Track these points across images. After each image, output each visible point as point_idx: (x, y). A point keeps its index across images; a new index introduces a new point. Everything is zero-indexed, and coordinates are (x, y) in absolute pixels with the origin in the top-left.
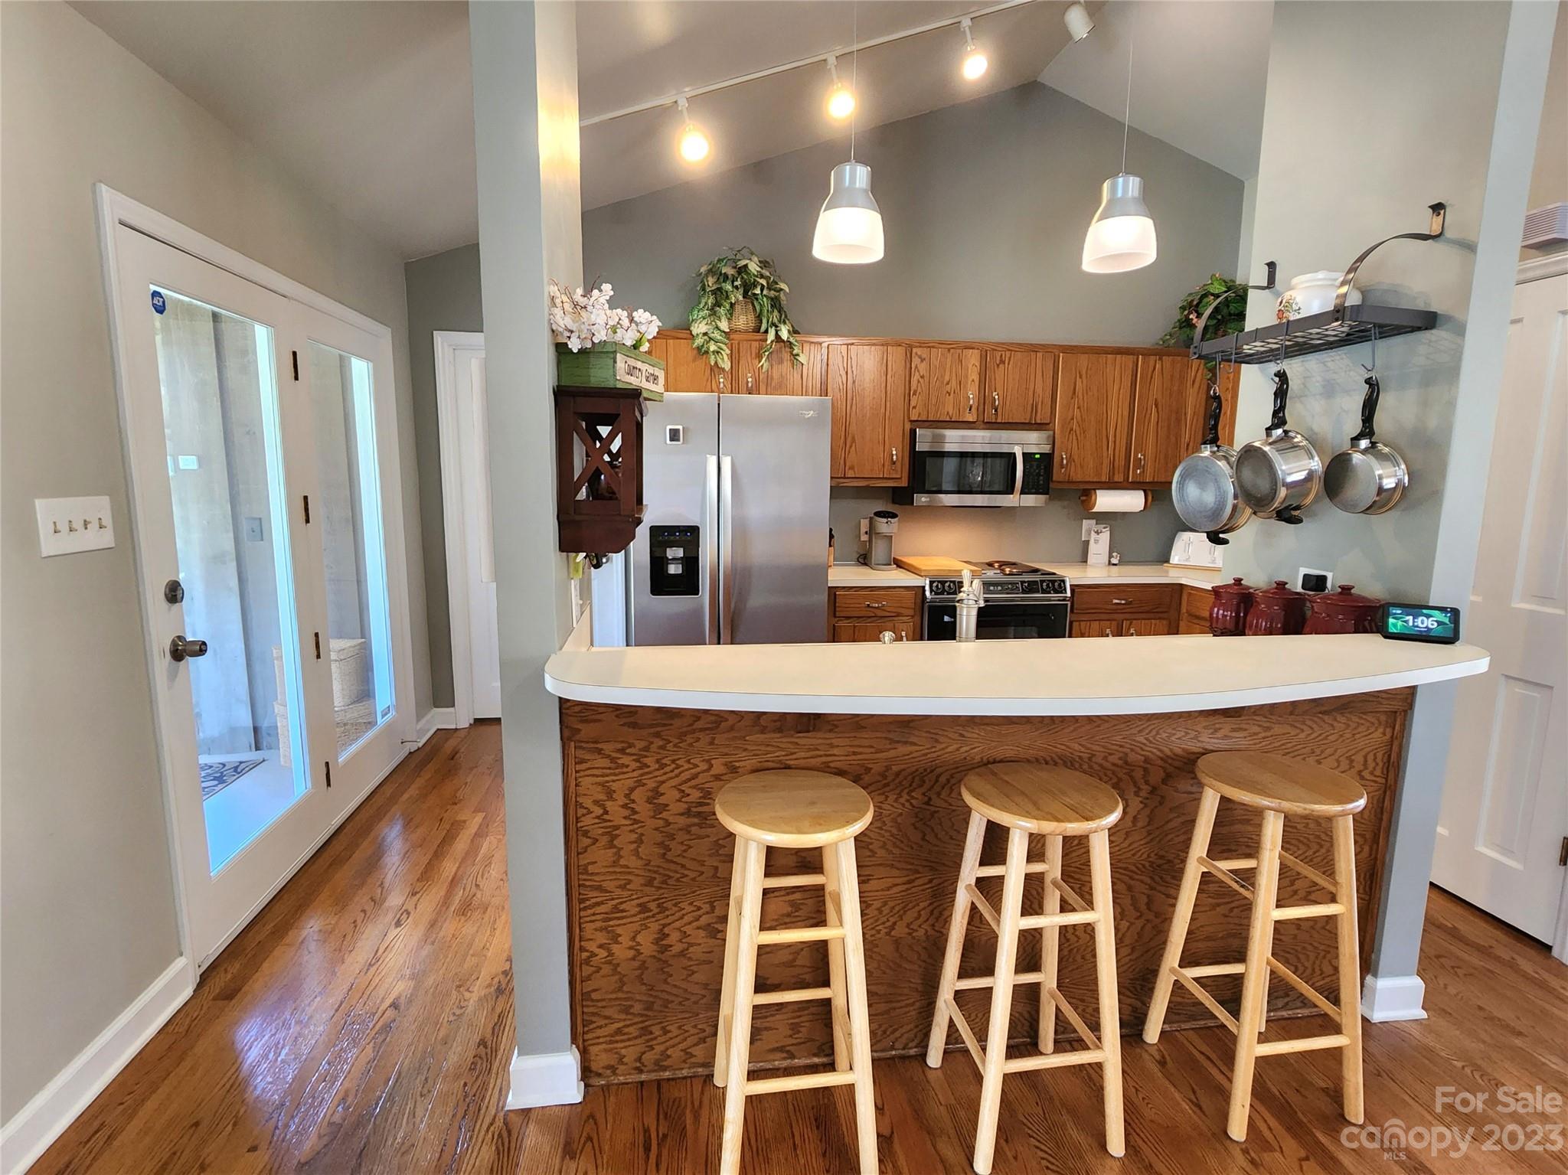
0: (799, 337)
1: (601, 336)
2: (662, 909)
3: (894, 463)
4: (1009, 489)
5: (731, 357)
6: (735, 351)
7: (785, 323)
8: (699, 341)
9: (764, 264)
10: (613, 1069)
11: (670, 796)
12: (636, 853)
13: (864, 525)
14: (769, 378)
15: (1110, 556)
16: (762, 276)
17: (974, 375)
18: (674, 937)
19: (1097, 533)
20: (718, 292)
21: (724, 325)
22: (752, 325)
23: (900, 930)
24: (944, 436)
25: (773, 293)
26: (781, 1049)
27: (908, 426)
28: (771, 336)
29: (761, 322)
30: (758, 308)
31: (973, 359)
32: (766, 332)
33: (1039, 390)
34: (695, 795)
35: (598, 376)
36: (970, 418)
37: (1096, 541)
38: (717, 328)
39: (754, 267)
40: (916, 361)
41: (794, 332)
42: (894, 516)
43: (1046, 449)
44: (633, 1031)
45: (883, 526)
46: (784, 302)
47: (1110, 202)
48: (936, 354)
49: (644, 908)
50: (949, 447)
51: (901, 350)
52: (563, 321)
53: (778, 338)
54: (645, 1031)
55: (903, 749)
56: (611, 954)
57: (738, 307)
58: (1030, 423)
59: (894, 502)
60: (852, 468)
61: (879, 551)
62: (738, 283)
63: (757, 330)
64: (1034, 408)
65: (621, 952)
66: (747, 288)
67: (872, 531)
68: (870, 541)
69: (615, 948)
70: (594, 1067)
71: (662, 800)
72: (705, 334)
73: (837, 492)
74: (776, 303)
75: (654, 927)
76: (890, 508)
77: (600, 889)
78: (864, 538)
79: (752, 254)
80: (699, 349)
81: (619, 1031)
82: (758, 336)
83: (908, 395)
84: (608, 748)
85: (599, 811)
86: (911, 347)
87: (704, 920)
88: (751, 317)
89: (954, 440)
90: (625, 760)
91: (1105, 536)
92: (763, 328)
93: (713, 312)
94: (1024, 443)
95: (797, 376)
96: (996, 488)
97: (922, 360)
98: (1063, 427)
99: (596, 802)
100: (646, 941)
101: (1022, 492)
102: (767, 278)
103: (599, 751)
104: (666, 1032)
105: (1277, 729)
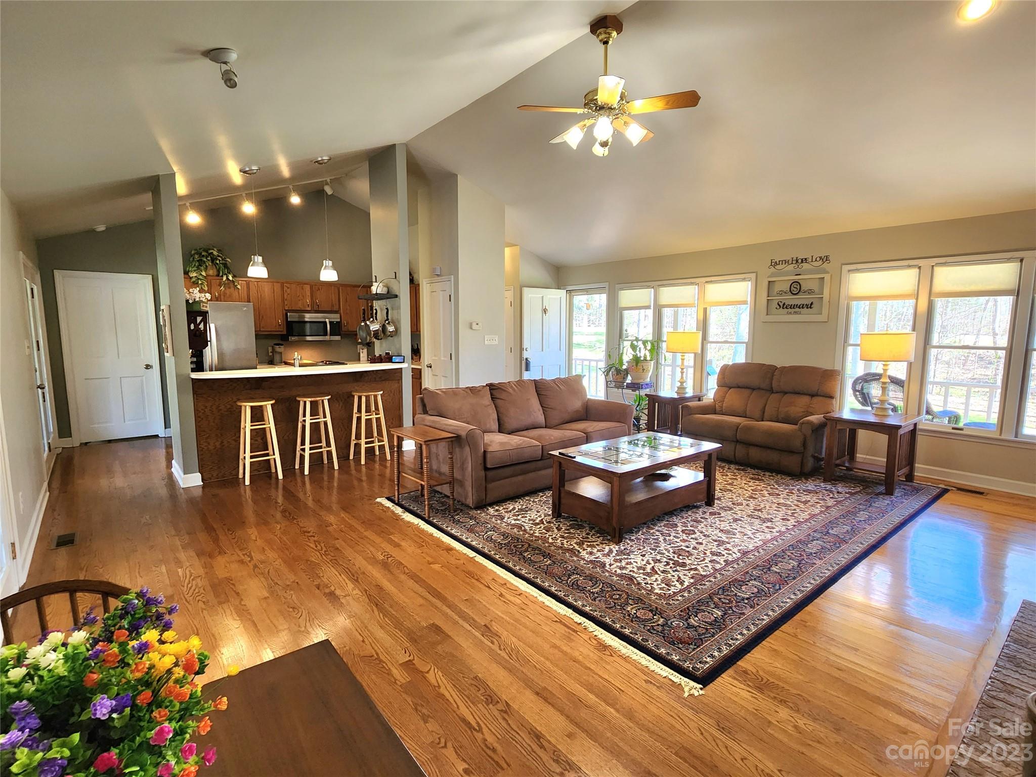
0: (237, 279)
1: (197, 299)
2: (221, 435)
3: (280, 325)
4: (326, 334)
5: (207, 285)
6: (209, 283)
7: (229, 273)
8: (194, 279)
9: (219, 251)
10: (210, 479)
11: (222, 407)
12: (214, 422)
13: (270, 349)
14: (225, 294)
15: (368, 358)
16: (219, 256)
17: (308, 293)
18: (225, 443)
19: (363, 349)
20: (200, 261)
21: (204, 273)
22: (215, 273)
23: (286, 437)
24: (304, 316)
25: (224, 262)
26: (256, 470)
27: (284, 312)
28: (225, 278)
29: (219, 272)
30: (218, 267)
31: (307, 288)
32: (222, 276)
33: (333, 300)
34: (229, 406)
35: (196, 308)
36: (309, 309)
37: (362, 352)
38: (201, 275)
39: (215, 253)
40: (285, 288)
41: (234, 276)
42: (282, 345)
43: (339, 320)
44: (215, 468)
45: (278, 349)
46: (229, 265)
47: (326, 266)
48: (294, 286)
49: (217, 435)
50: (306, 320)
51: (279, 284)
52: (188, 297)
53: (228, 279)
54: (219, 468)
55: (283, 393)
56: (208, 448)
57: (209, 268)
58: (331, 311)
59: (282, 340)
60: (263, 327)
61: (277, 358)
62: (209, 258)
63: (218, 275)
64: (333, 306)
65: (211, 447)
66: (213, 260)
67: (274, 351)
68: (273, 354)
69: (209, 446)
70: (205, 478)
71: (220, 408)
72: (196, 277)
73: (258, 336)
74: (225, 266)
75: (220, 440)
76: (281, 342)
77: (204, 431)
78: (271, 354)
79: (214, 247)
80: (193, 282)
81: (211, 468)
82: (219, 278)
83: (283, 300)
84: (205, 396)
85: (203, 411)
86: (283, 283)
87: (234, 438)
88: (215, 270)
89: (308, 317)
90: (209, 399)
91: (365, 351)
92: (221, 274)
93: (198, 268)
94: (328, 318)
95: (237, 294)
96: (322, 334)
97: (288, 288)
98: (343, 313)
99: (202, 409)
100: (218, 444)
101: (330, 335)
102: (221, 257)
103: (202, 397)
104: (224, 467)
105: (373, 385)
